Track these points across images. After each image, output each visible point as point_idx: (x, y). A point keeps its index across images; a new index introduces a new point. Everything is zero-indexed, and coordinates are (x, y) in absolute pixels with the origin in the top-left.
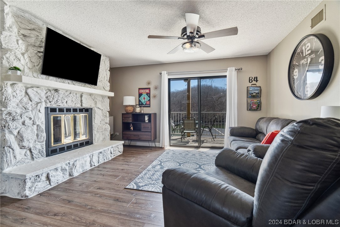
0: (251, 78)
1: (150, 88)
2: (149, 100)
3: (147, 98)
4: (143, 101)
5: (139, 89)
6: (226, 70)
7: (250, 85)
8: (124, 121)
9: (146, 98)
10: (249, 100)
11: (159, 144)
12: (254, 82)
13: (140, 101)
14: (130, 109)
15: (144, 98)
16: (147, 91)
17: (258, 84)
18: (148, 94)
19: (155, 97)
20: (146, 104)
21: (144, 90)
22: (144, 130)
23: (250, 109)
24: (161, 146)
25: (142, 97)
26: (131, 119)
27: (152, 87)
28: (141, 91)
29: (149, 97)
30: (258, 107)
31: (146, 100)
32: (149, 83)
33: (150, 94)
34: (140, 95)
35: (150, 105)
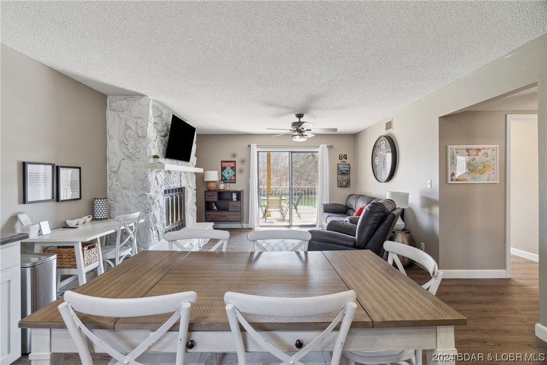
0: (341, 156)
1: (235, 161)
2: (235, 175)
3: (232, 173)
4: (227, 176)
5: (222, 162)
6: (318, 147)
7: (340, 162)
8: (207, 200)
9: (230, 172)
10: (340, 177)
11: (248, 226)
12: (344, 160)
13: (222, 176)
14: (213, 186)
15: (228, 173)
16: (232, 164)
17: (348, 161)
18: (234, 168)
19: (241, 171)
20: (230, 180)
21: (228, 164)
22: (233, 210)
23: (341, 186)
24: (250, 227)
25: (226, 171)
26: (216, 197)
27: (237, 160)
28: (225, 164)
29: (235, 171)
30: (347, 184)
31: (230, 175)
32: (234, 156)
33: (235, 168)
34: (223, 169)
35: (235, 180)
